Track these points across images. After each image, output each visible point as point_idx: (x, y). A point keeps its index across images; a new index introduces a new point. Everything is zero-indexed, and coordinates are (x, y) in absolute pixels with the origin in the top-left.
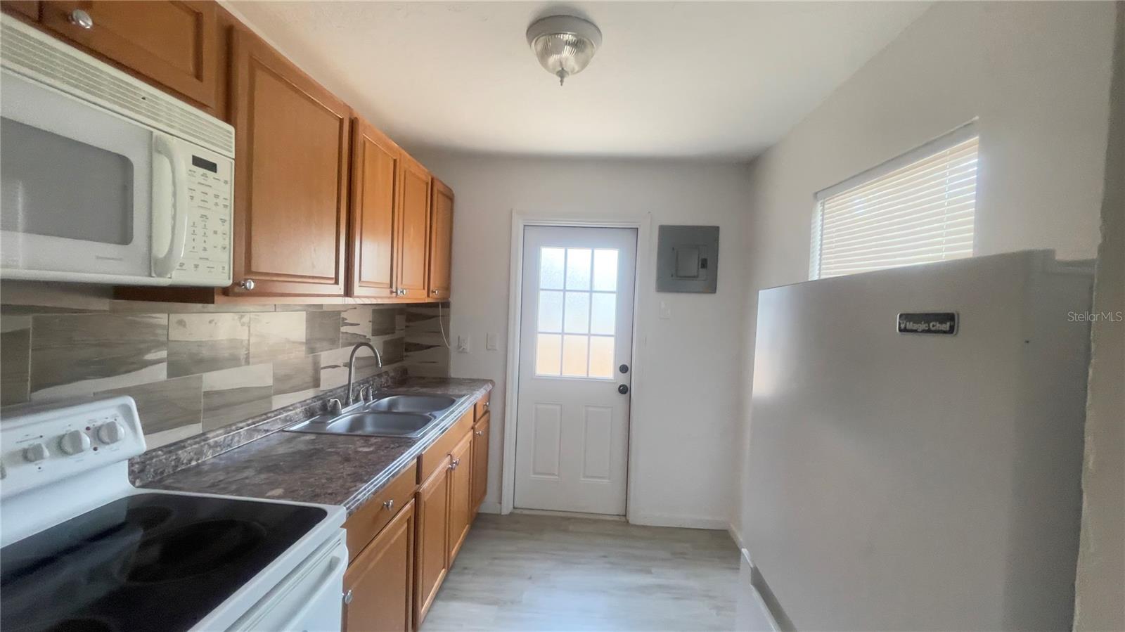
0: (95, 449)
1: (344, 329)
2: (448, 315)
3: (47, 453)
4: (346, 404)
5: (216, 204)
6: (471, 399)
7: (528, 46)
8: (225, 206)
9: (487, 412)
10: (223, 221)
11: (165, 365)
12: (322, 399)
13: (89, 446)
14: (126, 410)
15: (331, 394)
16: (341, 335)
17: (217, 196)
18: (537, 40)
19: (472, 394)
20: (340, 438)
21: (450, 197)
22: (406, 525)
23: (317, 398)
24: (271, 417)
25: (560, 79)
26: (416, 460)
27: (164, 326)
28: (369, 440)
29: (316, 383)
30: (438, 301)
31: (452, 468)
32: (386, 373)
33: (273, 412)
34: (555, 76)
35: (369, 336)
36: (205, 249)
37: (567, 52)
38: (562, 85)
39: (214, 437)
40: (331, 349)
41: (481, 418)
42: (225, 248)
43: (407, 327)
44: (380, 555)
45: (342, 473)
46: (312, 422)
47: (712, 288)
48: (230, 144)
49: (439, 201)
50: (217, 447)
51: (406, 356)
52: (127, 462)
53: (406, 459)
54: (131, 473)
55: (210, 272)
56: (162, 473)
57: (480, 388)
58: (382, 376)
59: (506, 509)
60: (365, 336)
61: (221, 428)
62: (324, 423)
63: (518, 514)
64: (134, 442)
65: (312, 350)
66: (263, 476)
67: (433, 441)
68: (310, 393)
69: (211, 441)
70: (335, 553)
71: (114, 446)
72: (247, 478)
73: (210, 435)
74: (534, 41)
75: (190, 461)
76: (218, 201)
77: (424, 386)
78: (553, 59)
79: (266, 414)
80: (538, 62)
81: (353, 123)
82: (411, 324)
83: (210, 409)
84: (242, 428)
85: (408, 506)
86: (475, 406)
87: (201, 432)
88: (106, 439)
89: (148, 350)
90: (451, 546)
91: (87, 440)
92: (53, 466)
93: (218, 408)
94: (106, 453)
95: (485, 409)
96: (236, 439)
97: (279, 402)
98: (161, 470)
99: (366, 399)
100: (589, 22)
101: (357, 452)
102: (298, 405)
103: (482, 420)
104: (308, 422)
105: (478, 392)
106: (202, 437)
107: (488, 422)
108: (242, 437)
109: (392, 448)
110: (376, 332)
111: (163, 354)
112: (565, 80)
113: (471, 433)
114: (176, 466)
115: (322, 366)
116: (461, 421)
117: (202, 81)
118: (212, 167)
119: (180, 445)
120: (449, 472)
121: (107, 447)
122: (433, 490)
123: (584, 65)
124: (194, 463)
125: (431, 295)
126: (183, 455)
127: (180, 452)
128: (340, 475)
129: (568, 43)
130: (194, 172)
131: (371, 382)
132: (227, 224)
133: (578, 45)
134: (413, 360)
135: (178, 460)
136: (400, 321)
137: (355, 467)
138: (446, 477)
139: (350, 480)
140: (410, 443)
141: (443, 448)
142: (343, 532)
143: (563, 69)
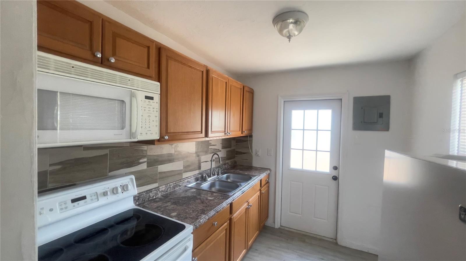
0: (122, 193)
1: (210, 147)
2: (252, 141)
3: (109, 193)
4: (210, 177)
5: (153, 111)
6: (259, 178)
7: (274, 27)
8: (157, 111)
9: (268, 182)
10: (156, 116)
11: (146, 163)
12: (201, 174)
13: (120, 191)
14: (132, 179)
15: (205, 172)
16: (209, 149)
17: (153, 108)
18: (277, 24)
19: (259, 175)
20: (204, 192)
21: (252, 92)
22: (225, 232)
23: (200, 173)
24: (182, 181)
25: (288, 40)
26: (229, 205)
27: (146, 150)
28: (213, 194)
29: (199, 168)
30: (247, 135)
31: (248, 208)
32: (228, 163)
33: (183, 179)
34: (286, 38)
35: (220, 149)
36: (149, 127)
37: (291, 26)
38: (289, 42)
39: (161, 188)
40: (205, 155)
41: (265, 185)
42: (156, 126)
43: (236, 145)
44: (212, 244)
45: (198, 209)
46: (197, 183)
47: (387, 128)
48: (158, 89)
49: (247, 95)
50: (162, 192)
51: (236, 156)
52: (133, 197)
53: (225, 204)
54: (134, 200)
55: (151, 135)
56: (145, 200)
57: (264, 173)
58: (226, 165)
59: (277, 226)
60: (219, 149)
61: (164, 185)
62: (201, 184)
63: (282, 229)
64: (134, 190)
65: (198, 156)
66: (172, 206)
67: (238, 197)
68: (197, 172)
69: (160, 190)
70: (188, 244)
71: (128, 192)
72: (167, 206)
73: (160, 188)
74: (276, 25)
75: (153, 196)
76: (154, 110)
77: (241, 170)
78: (285, 31)
79: (180, 180)
80: (279, 34)
81: (208, 71)
82: (238, 144)
83: (162, 178)
84: (171, 185)
85: (226, 224)
86: (261, 180)
87: (158, 186)
88: (125, 189)
89: (141, 159)
90: (249, 241)
91: (120, 190)
92: (111, 198)
93: (163, 178)
94: (125, 194)
95: (267, 181)
96: (169, 189)
97: (185, 175)
98: (144, 199)
99: (218, 175)
100: (301, 12)
101: (207, 199)
102: (192, 176)
103: (265, 186)
104: (195, 183)
105: (262, 175)
106: (157, 188)
107: (268, 187)
108: (171, 188)
109: (220, 199)
110: (223, 148)
111: (145, 160)
112: (291, 39)
113: (258, 193)
114: (149, 198)
115: (202, 161)
116: (253, 188)
117: (149, 69)
118: (152, 98)
119: (150, 191)
120: (247, 209)
121: (126, 192)
122: (239, 217)
123: (300, 31)
124: (154, 197)
125: (243, 133)
126: (151, 195)
127: (150, 193)
128: (197, 209)
129: (292, 23)
130: (146, 101)
131: (221, 167)
132: (157, 117)
133: (296, 23)
134: (238, 158)
135: (149, 196)
136: (233, 143)
137: (204, 206)
138: (246, 211)
139: (200, 213)
140: (227, 197)
141: (244, 198)
142: (191, 236)
143: (290, 35)
